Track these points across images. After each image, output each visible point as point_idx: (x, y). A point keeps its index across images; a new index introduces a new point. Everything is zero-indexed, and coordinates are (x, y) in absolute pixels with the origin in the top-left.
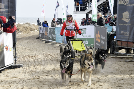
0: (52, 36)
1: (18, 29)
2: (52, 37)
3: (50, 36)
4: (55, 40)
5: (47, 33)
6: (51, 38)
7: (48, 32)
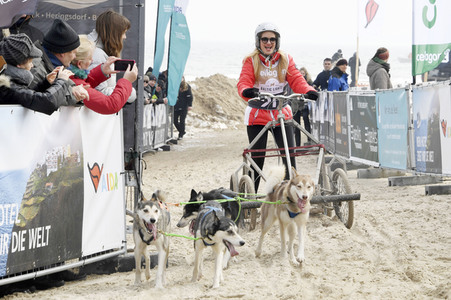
0: (364, 138)
1: (214, 104)
2: (363, 142)
3: (353, 134)
4: (375, 157)
5: (344, 119)
6: (359, 146)
7: (346, 115)
